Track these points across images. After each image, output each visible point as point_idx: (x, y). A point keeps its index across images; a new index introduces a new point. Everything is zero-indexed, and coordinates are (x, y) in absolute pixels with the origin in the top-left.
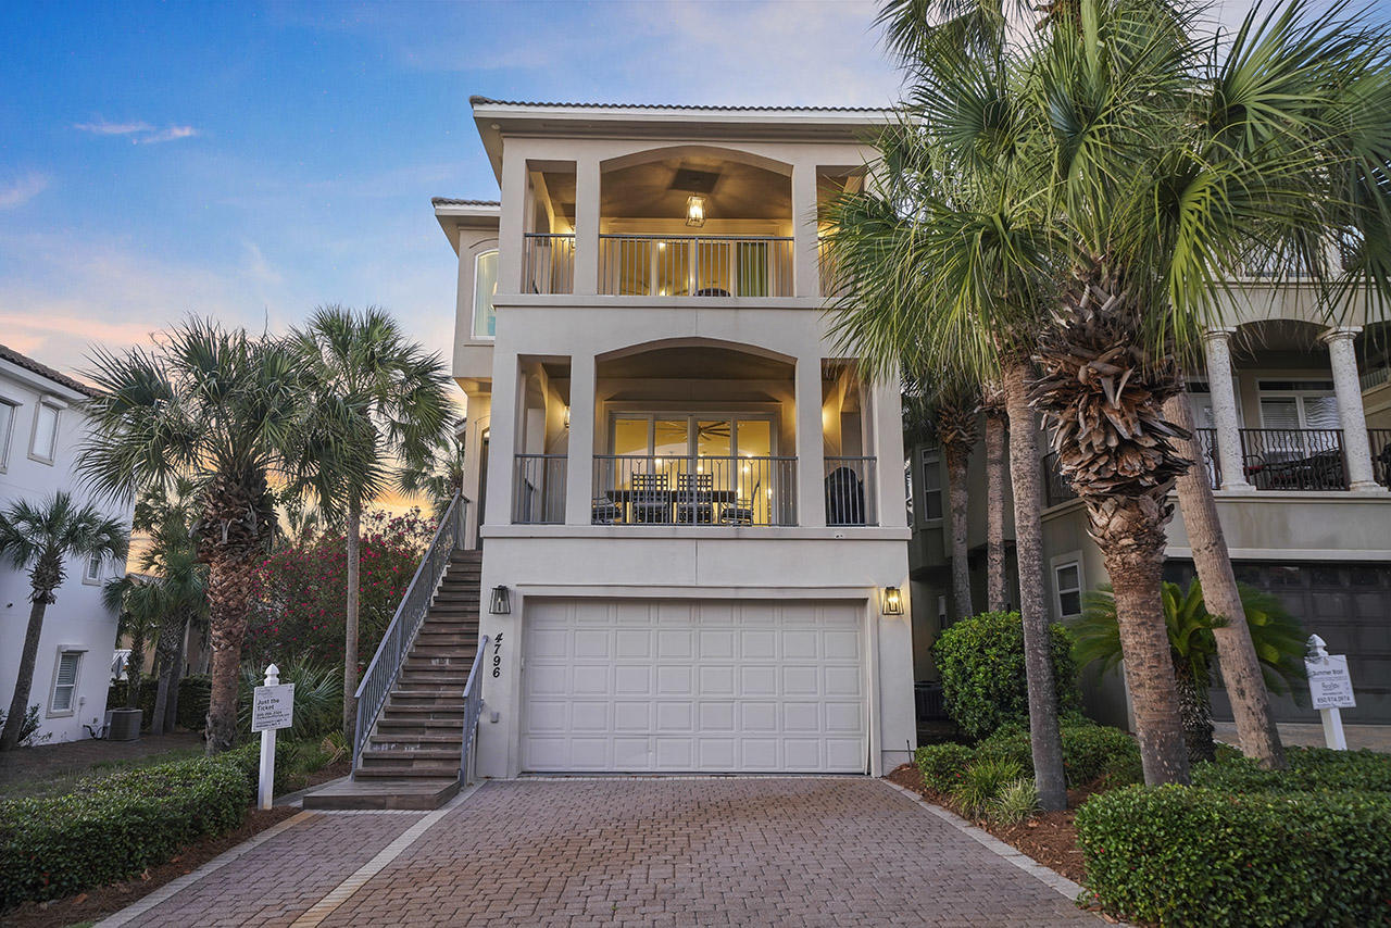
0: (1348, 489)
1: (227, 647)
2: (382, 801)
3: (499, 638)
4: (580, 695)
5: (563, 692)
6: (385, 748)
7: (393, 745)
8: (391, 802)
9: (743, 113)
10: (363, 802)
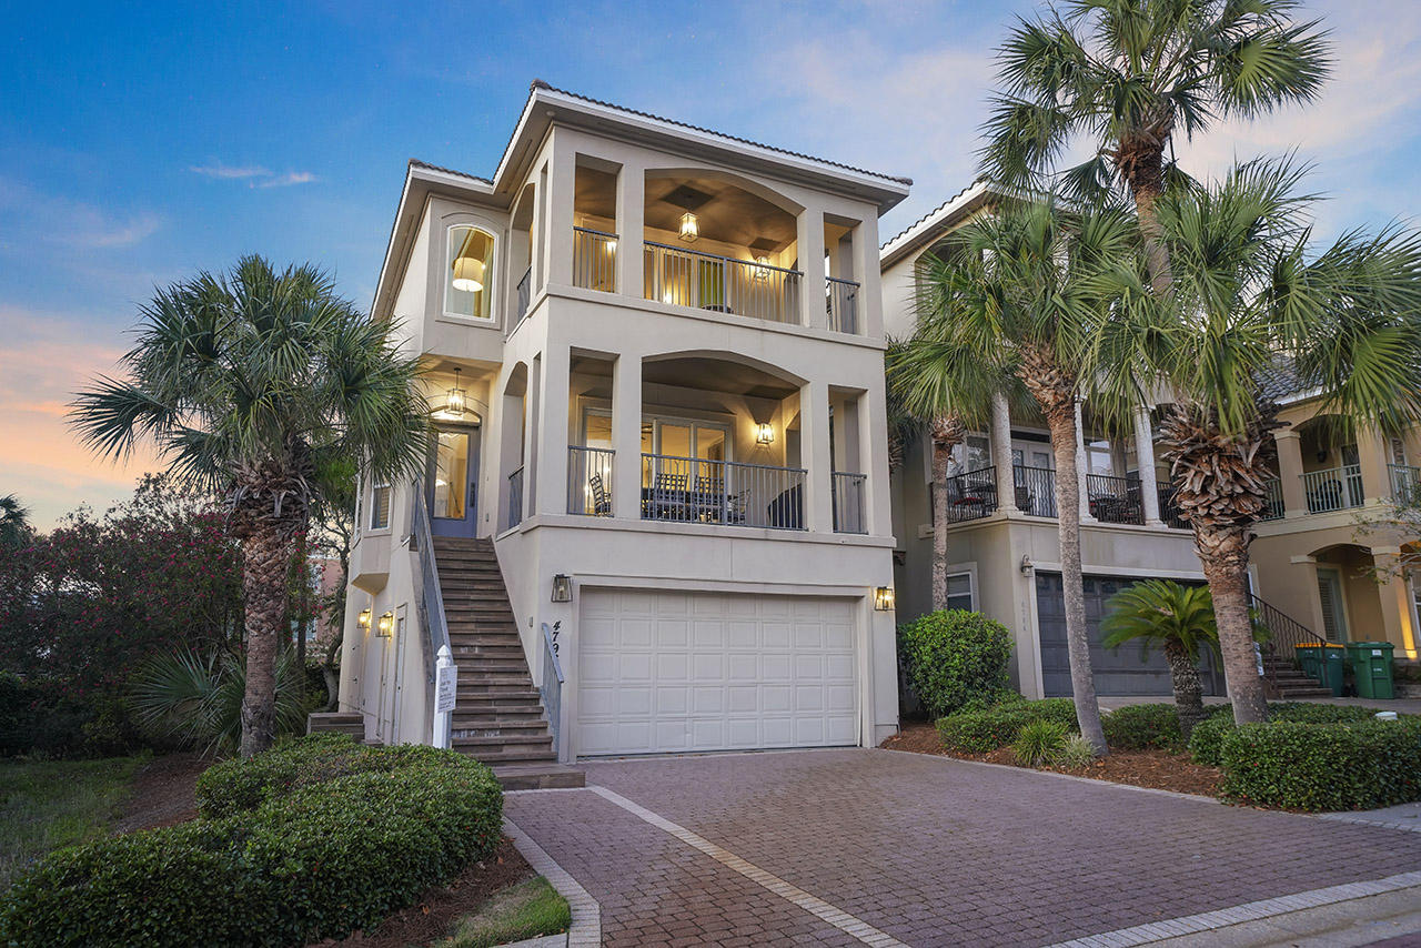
0: (1144, 524)
1: (269, 631)
2: (534, 780)
3: (557, 626)
4: (627, 681)
5: (611, 679)
6: (464, 735)
7: (473, 733)
8: (544, 780)
9: (776, 154)
10: (518, 782)
